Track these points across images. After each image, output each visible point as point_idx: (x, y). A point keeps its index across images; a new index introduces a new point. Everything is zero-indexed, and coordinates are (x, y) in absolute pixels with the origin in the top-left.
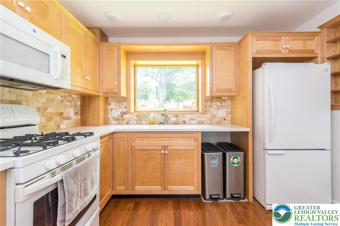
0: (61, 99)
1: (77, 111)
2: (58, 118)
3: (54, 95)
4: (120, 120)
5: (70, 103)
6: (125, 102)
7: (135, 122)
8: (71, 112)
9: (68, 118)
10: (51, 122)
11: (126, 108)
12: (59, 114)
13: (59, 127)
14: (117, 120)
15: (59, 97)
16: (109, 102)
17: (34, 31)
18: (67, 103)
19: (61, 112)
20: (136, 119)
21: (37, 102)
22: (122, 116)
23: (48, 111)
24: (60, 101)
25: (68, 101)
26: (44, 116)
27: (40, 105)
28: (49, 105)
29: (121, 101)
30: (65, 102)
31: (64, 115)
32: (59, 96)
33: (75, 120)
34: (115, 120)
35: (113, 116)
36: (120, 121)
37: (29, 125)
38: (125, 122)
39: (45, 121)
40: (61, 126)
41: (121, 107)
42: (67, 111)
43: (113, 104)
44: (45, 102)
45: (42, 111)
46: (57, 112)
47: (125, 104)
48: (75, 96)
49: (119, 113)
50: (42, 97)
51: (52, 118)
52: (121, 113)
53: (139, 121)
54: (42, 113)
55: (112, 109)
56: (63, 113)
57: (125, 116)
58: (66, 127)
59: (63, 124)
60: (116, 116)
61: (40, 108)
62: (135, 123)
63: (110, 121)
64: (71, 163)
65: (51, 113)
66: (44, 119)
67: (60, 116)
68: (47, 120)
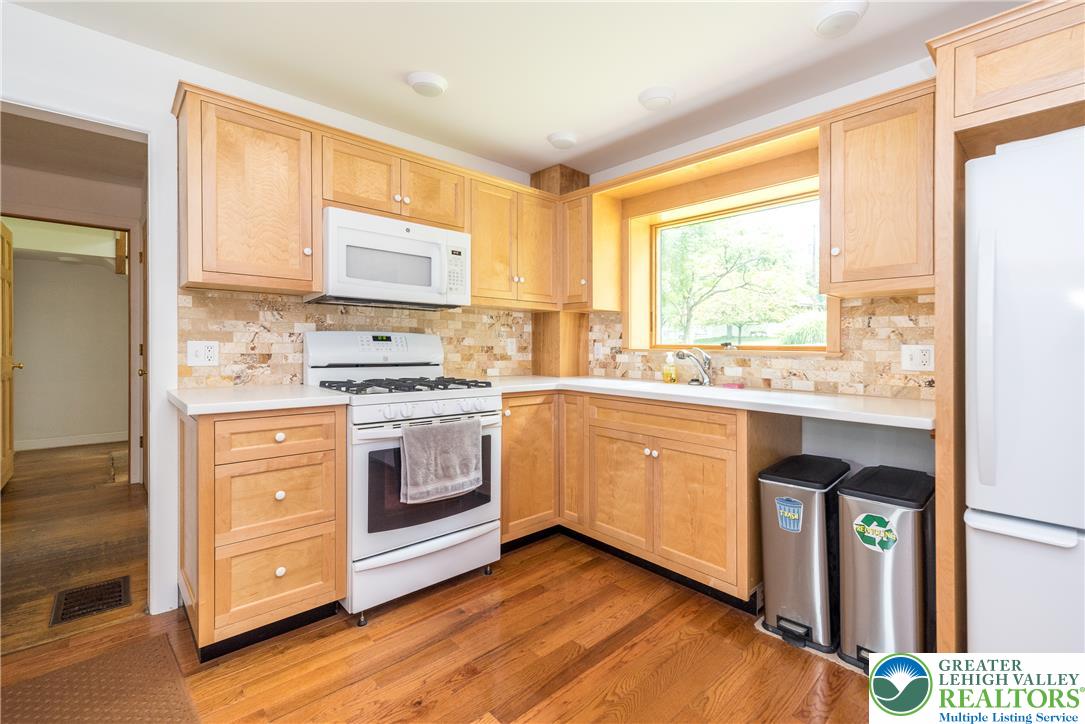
0: (490, 321)
1: (525, 345)
2: (483, 357)
3: (476, 316)
4: (610, 367)
5: (508, 329)
6: (620, 322)
7: (639, 374)
8: (510, 346)
9: (504, 357)
10: (470, 363)
11: (621, 338)
12: (486, 349)
13: (486, 372)
14: (604, 366)
15: (486, 319)
16: (590, 324)
17: (408, 230)
18: (503, 329)
19: (489, 345)
20: (640, 365)
21: (447, 328)
22: (614, 358)
23: (466, 342)
24: (487, 326)
25: (504, 325)
26: (458, 352)
27: (452, 334)
28: (467, 332)
29: (612, 320)
30: (497, 326)
31: (495, 351)
32: (486, 317)
33: (520, 363)
34: (600, 367)
35: (596, 357)
36: (610, 369)
37: (427, 364)
38: (619, 372)
39: (459, 360)
40: (489, 371)
41: (612, 336)
42: (502, 344)
43: (596, 328)
44: (461, 328)
45: (455, 343)
46: (481, 345)
47: (618, 327)
48: (521, 315)
49: (608, 351)
50: (453, 319)
51: (471, 355)
52: (612, 349)
53: (649, 373)
54: (455, 347)
55: (595, 341)
56: (492, 348)
57: (620, 358)
58: (500, 373)
59: (493, 367)
60: (601, 358)
61: (451, 339)
62: (640, 376)
63: (592, 370)
64: (427, 420)
65: (470, 347)
66: (457, 357)
67: (487, 352)
68: (462, 359)
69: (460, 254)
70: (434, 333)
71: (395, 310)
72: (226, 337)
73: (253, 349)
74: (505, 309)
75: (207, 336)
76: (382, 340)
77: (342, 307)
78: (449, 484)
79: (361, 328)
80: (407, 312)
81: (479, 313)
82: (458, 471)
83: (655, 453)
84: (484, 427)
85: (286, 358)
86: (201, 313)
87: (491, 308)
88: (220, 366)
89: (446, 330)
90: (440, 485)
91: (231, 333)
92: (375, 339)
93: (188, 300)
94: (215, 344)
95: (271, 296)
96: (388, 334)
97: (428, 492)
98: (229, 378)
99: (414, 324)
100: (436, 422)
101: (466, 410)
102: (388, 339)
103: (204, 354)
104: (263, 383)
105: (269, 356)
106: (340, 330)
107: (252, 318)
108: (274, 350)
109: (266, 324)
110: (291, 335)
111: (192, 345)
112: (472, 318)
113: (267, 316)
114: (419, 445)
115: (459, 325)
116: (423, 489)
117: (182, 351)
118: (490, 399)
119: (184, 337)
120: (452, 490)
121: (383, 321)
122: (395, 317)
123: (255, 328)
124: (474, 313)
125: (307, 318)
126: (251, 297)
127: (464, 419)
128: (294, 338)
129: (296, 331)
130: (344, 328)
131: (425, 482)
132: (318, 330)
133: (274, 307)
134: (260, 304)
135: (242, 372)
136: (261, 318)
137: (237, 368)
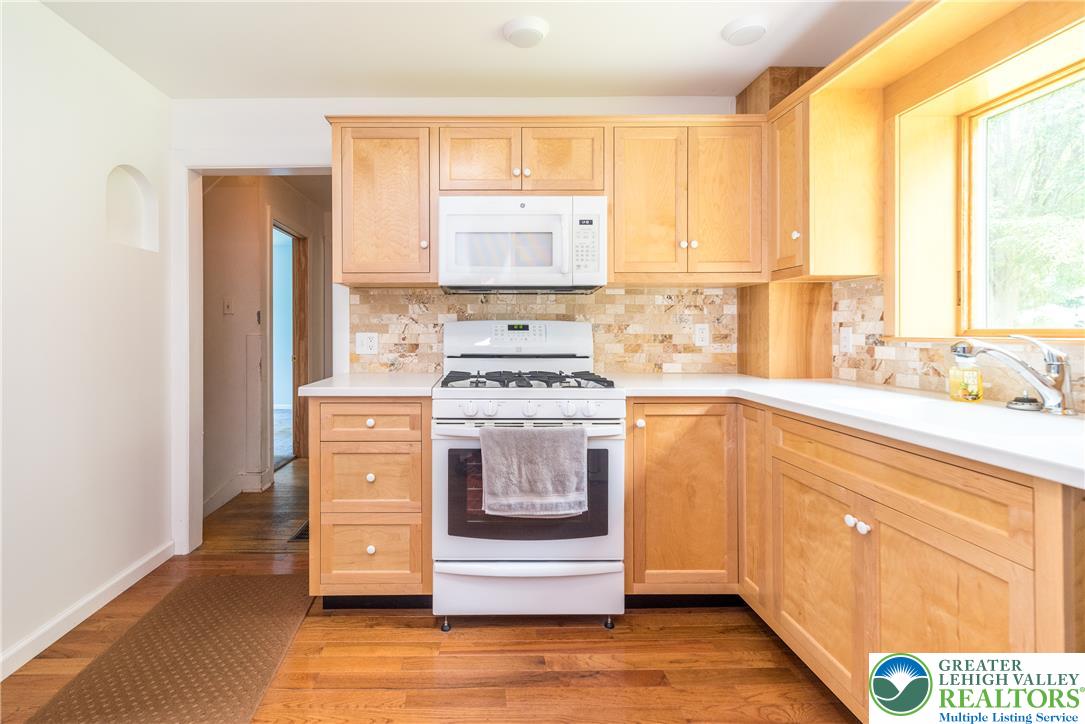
0: (667, 302)
1: (726, 332)
2: (658, 348)
3: (645, 296)
4: (864, 367)
5: (696, 312)
6: (881, 293)
7: (915, 381)
8: (701, 334)
9: (689, 349)
10: (638, 355)
11: (882, 319)
12: (661, 338)
13: (660, 368)
14: (856, 364)
15: (660, 300)
16: (835, 299)
17: (523, 206)
18: (687, 312)
19: (667, 333)
20: (918, 365)
21: (604, 313)
22: (871, 352)
23: (631, 330)
24: (663, 309)
25: (689, 306)
26: (619, 341)
27: (610, 320)
28: (632, 318)
29: (867, 291)
30: (679, 309)
31: (675, 341)
32: (661, 297)
33: (716, 356)
34: (850, 366)
35: (844, 350)
36: (866, 370)
37: (574, 356)
38: (879, 377)
39: (623, 351)
40: (666, 367)
41: (866, 317)
42: (686, 331)
43: (843, 304)
44: (623, 312)
45: (616, 331)
46: (653, 333)
47: (879, 303)
48: (720, 292)
49: (862, 341)
50: (613, 302)
51: (639, 346)
52: (867, 338)
53: (934, 379)
54: (615, 336)
55: (841, 325)
56: (671, 337)
57: (881, 352)
58: (683, 369)
59: (672, 361)
60: (851, 351)
61: (610, 326)
62: (917, 385)
63: (837, 369)
64: (518, 422)
65: (636, 335)
66: (619, 349)
67: (662, 342)
68: (626, 351)
69: (591, 222)
70: (587, 320)
71: (538, 297)
72: (383, 329)
73: (404, 339)
74: (689, 286)
75: (369, 328)
76: (519, 329)
77: (482, 297)
78: (537, 501)
79: (501, 317)
80: (553, 297)
81: (649, 293)
82: (550, 487)
83: (863, 528)
84: (590, 438)
85: (431, 347)
86: (366, 308)
87: (671, 286)
88: (379, 354)
89: (603, 316)
90: (526, 500)
91: (387, 325)
92: (511, 328)
93: (357, 298)
94: (375, 335)
95: (418, 290)
96: (526, 323)
97: (509, 506)
98: (385, 364)
99: (562, 310)
100: (528, 426)
101: (570, 414)
102: (526, 328)
103: (369, 344)
104: (412, 371)
105: (417, 345)
106: (481, 319)
107: (402, 311)
108: (421, 340)
109: (415, 317)
110: (435, 325)
111: (360, 336)
112: (639, 300)
113: (415, 309)
114: (498, 450)
115: (621, 309)
116: (504, 501)
117: (353, 341)
118: (609, 403)
119: (354, 329)
120: (541, 509)
121: (525, 309)
122: (539, 303)
123: (405, 320)
124: (642, 293)
125: (449, 309)
126: (402, 292)
127: (568, 426)
128: (437, 329)
129: (440, 322)
130: (484, 317)
131: (506, 494)
132: (459, 320)
133: (421, 300)
134: (409, 298)
135: (396, 359)
136: (411, 311)
137: (392, 356)
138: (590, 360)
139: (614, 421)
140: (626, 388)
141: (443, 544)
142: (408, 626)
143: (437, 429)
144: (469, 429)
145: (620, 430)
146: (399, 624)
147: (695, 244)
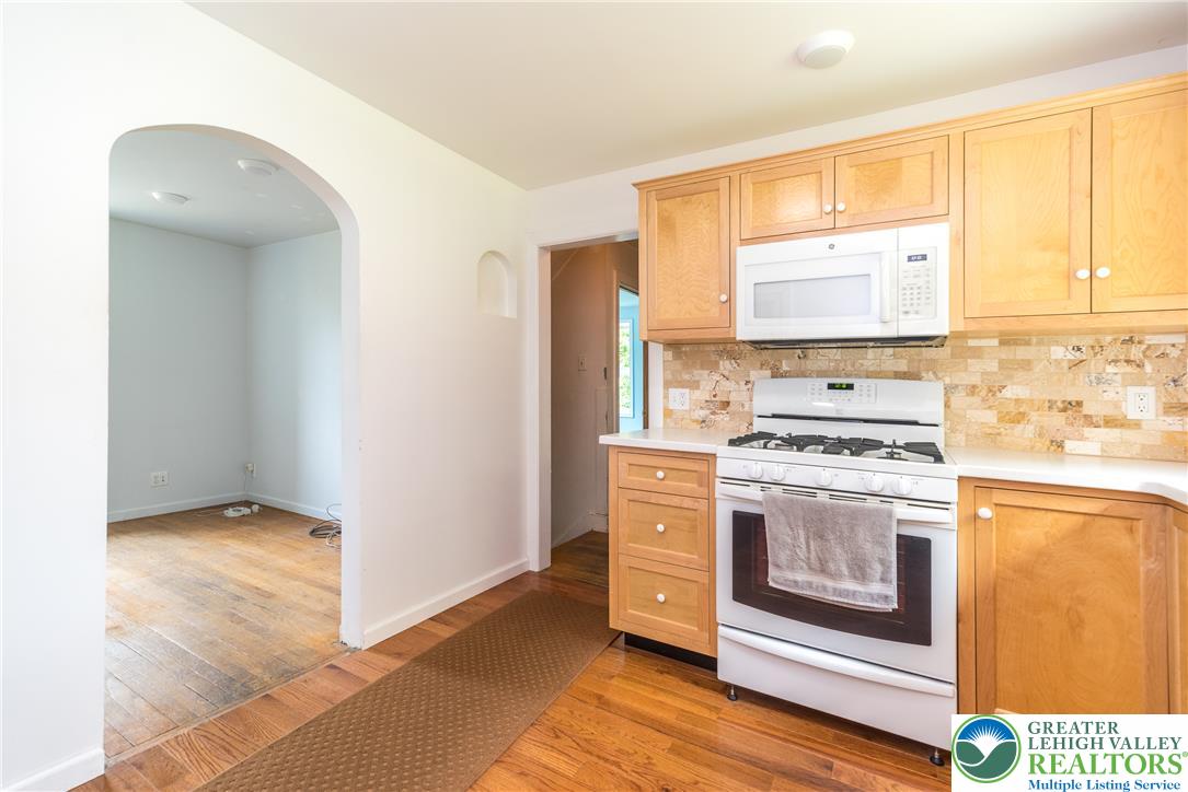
0: (1072, 356)
2: (1057, 420)
3: (1033, 348)
5: (1129, 369)
8: (1137, 402)
9: (1115, 422)
10: (1020, 427)
12: (1060, 405)
13: (1060, 445)
15: (1059, 353)
17: (832, 247)
18: (1110, 369)
19: (1072, 398)
21: (966, 370)
23: (1008, 393)
24: (1065, 365)
25: (1115, 361)
26: (990, 407)
27: (976, 380)
28: (1011, 377)
30: (1094, 364)
31: (1086, 410)
32: (1063, 349)
33: (1170, 435)
37: (915, 423)
39: (995, 420)
40: (1069, 445)
42: (1110, 395)
44: (996, 369)
45: (984, 393)
46: (1048, 398)
48: (1180, 339)
50: (979, 357)
51: (1023, 414)
54: (983, 400)
56: (1079, 404)
58: (1103, 450)
59: (1082, 438)
61: (974, 387)
64: (811, 491)
65: (1017, 401)
66: (990, 417)
67: (1064, 410)
68: (1000, 420)
69: (924, 257)
70: (938, 378)
71: (870, 351)
72: (694, 385)
73: (715, 396)
74: (1115, 331)
75: (682, 384)
76: (841, 388)
77: (799, 351)
78: (830, 583)
79: (821, 374)
80: (890, 351)
81: (1040, 343)
82: (845, 571)
84: (900, 522)
85: (743, 405)
86: (678, 365)
87: (1080, 332)
88: (690, 410)
89: (963, 375)
90: (817, 579)
91: (698, 382)
92: (831, 386)
93: (669, 355)
94: (687, 391)
95: (729, 345)
96: (849, 381)
97: (796, 582)
98: (697, 421)
99: (903, 366)
100: (822, 497)
102: (850, 387)
103: (681, 399)
104: (723, 430)
105: (728, 403)
106: (798, 376)
107: (713, 367)
108: (733, 398)
109: (726, 373)
110: (747, 383)
111: (672, 391)
112: (1021, 353)
113: (726, 365)
114: (782, 518)
115: (993, 366)
116: (790, 575)
117: (666, 397)
119: (667, 385)
120: (834, 595)
121: (853, 366)
122: (871, 357)
123: (716, 377)
124: (1028, 343)
125: (762, 365)
126: (713, 348)
127: (873, 503)
128: (750, 386)
129: (752, 379)
130: (802, 374)
131: (792, 568)
132: (773, 377)
133: (732, 356)
134: (720, 354)
135: (707, 416)
136: (722, 368)
137: (703, 413)
138: (941, 430)
139: (943, 505)
140: (962, 464)
141: (727, 608)
142: (696, 683)
143: (720, 489)
144: (754, 492)
145: (949, 517)
146: (686, 679)
147: (1102, 272)
